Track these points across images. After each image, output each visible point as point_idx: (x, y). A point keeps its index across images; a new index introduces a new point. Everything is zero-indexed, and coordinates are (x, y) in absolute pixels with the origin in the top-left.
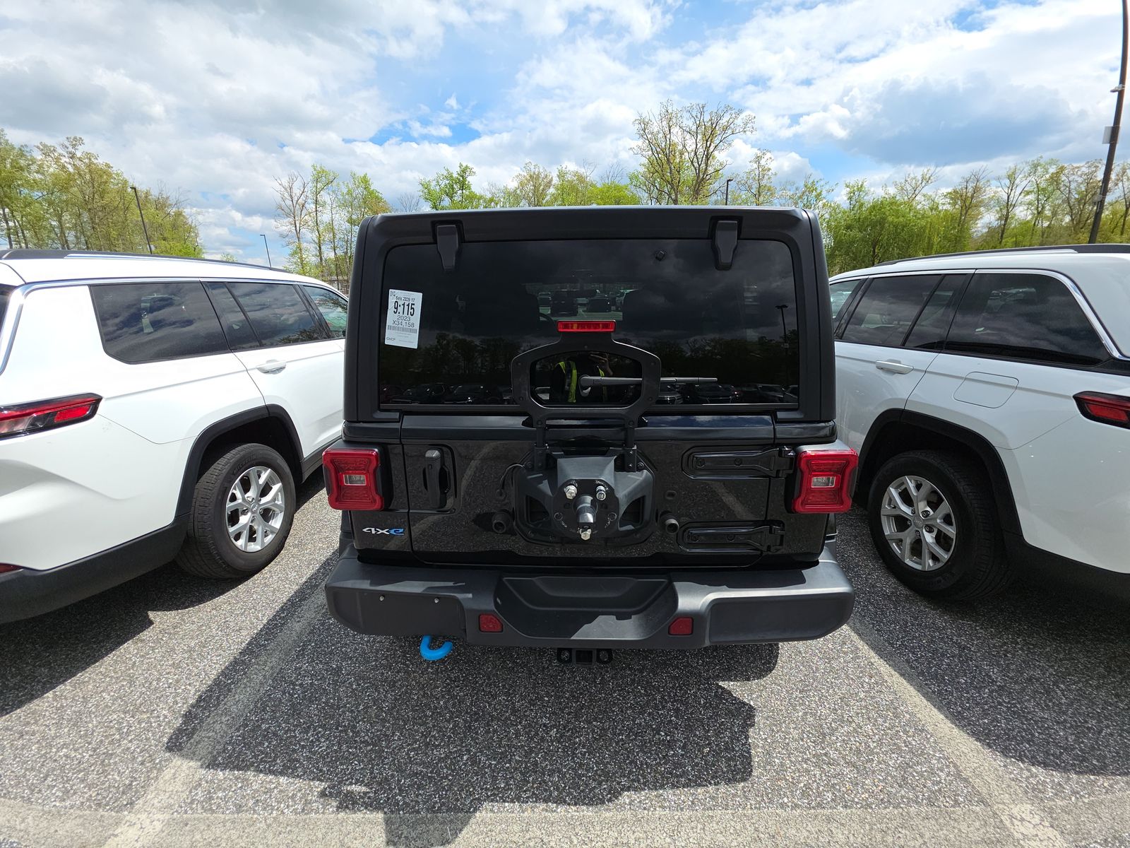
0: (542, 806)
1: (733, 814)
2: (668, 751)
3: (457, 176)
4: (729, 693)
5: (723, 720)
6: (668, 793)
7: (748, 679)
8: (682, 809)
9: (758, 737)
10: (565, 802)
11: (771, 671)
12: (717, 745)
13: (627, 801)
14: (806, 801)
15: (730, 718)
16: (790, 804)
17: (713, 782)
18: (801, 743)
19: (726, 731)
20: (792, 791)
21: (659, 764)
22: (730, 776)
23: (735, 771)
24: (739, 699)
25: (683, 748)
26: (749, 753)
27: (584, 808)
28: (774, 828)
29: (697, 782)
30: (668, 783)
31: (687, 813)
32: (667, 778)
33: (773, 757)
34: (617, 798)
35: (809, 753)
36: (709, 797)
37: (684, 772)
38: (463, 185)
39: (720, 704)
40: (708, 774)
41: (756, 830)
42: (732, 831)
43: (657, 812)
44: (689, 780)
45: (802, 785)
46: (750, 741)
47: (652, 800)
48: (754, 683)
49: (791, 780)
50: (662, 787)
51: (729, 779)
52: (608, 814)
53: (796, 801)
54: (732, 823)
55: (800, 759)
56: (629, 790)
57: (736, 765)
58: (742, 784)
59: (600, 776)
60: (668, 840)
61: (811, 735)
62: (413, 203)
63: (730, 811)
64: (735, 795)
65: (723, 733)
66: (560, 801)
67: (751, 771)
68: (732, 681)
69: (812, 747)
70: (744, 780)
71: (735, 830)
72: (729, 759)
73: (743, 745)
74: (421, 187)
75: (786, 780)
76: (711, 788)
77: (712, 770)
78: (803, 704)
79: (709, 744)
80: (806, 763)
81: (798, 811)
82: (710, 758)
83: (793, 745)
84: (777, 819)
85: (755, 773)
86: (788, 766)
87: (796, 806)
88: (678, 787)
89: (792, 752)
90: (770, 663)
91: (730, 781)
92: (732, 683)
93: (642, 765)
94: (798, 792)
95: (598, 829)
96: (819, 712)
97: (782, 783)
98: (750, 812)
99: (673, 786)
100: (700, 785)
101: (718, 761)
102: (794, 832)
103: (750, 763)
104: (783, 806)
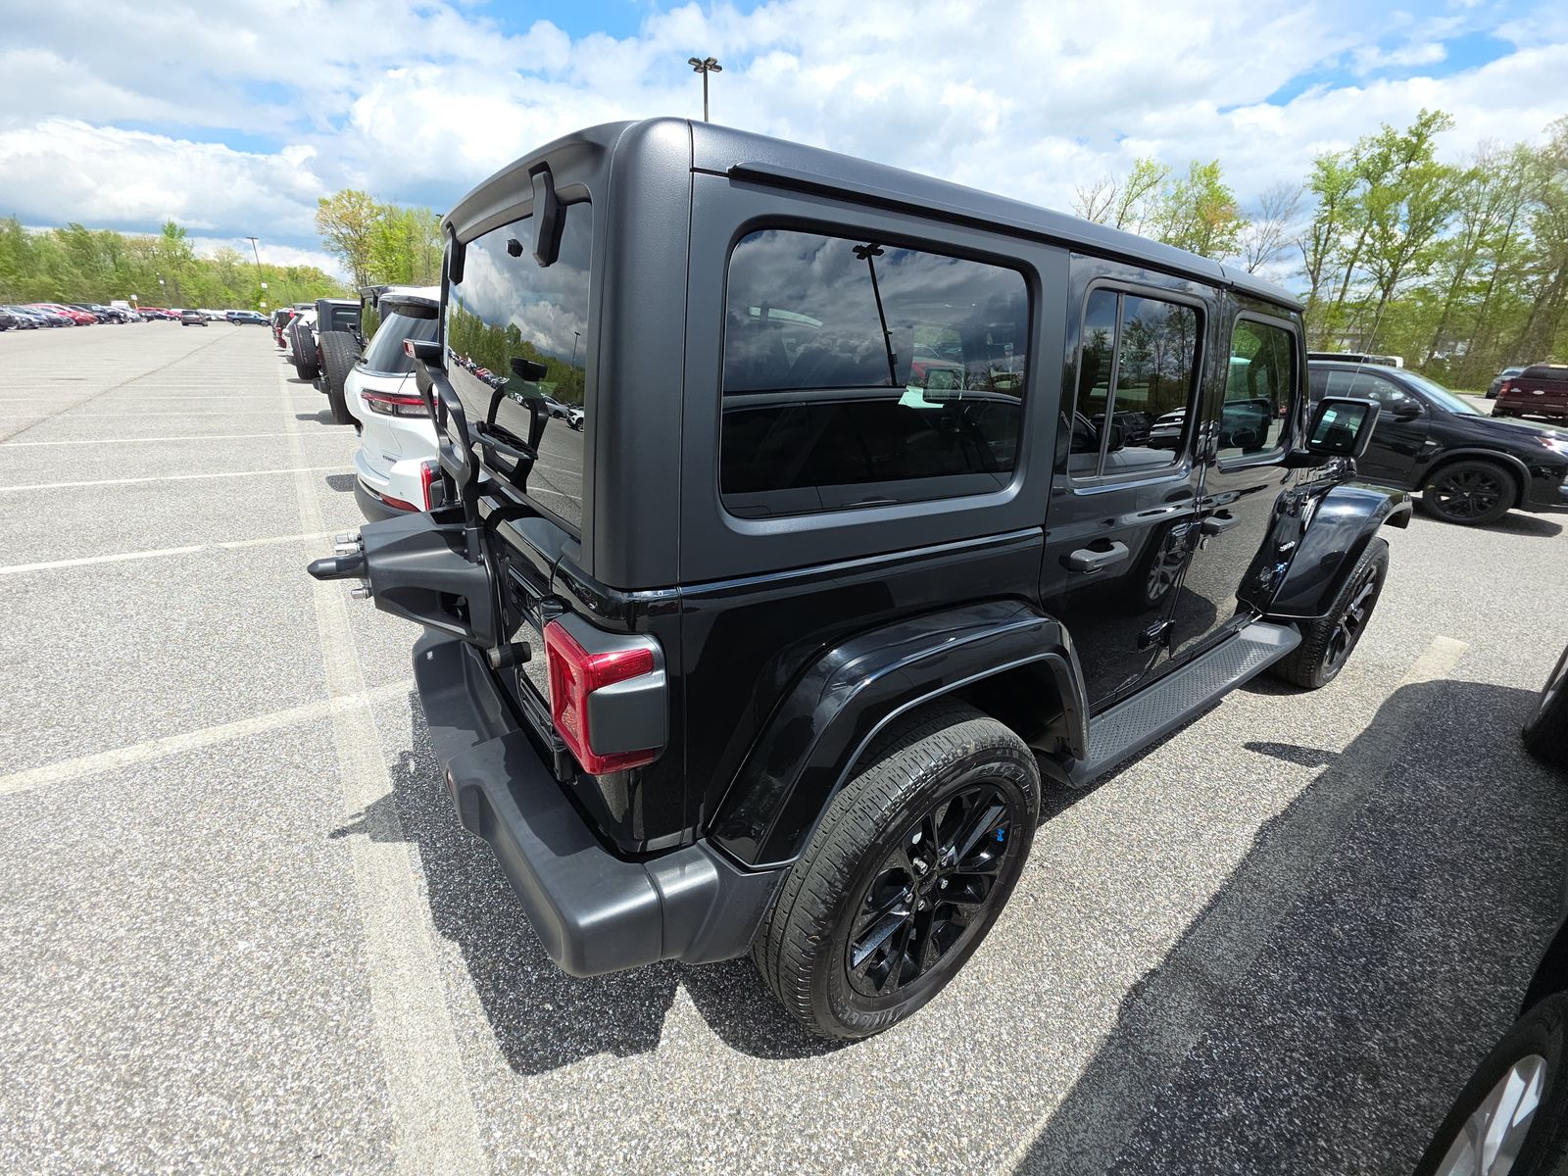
0: (424, 882)
1: (457, 1067)
2: (528, 964)
3: (1406, 136)
4: (668, 1005)
5: (611, 1012)
6: (469, 985)
7: (711, 1024)
8: (450, 1007)
9: (599, 1067)
10: (433, 898)
11: (756, 1055)
12: (562, 1017)
13: (447, 950)
14: (504, 1166)
15: (619, 1020)
16: (492, 1142)
17: (500, 1029)
18: (616, 1139)
19: (592, 1021)
20: (515, 1141)
21: (506, 962)
22: (515, 1048)
23: (525, 1052)
24: (663, 1021)
25: (541, 979)
26: (565, 1062)
27: (430, 915)
28: (448, 1127)
29: (492, 1009)
30: (481, 979)
31: (446, 1015)
32: (490, 977)
33: (570, 1101)
34: (449, 938)
35: (601, 1156)
36: (475, 1033)
37: (504, 992)
38: (1412, 152)
39: (640, 999)
40: (511, 1020)
41: (440, 1103)
42: (432, 1072)
43: (440, 983)
44: (495, 1002)
45: (533, 1155)
46: (587, 1059)
47: (455, 972)
48: (709, 1036)
49: (536, 1135)
50: (475, 976)
51: (511, 1049)
52: (427, 939)
53: (500, 1150)
54: (443, 1070)
55: (582, 1142)
56: (461, 945)
57: (536, 1050)
58: (508, 1067)
59: (473, 913)
60: (406, 1006)
61: (639, 1152)
62: (1285, 201)
63: (460, 1062)
64: (486, 1063)
65: (586, 1018)
66: (432, 894)
67: (534, 1074)
68: (695, 1001)
69: (614, 1158)
70: (515, 1067)
71: (434, 1076)
72: (543, 1040)
73: (577, 1051)
74: (1314, 170)
75: (534, 1128)
76: (490, 1030)
77: (519, 1023)
78: (704, 1125)
79: (560, 1007)
80: (578, 1154)
81: (484, 1157)
82: (536, 1016)
83: (605, 1126)
84: (463, 1128)
85: (531, 1080)
86: (561, 1126)
87: (493, 1154)
88: (479, 993)
89: (592, 1127)
90: (774, 1048)
91: (508, 1051)
92: (691, 1003)
93: (500, 945)
94: (518, 1151)
95: (408, 937)
96: (702, 1159)
97: (526, 1123)
98: (465, 1088)
99: (479, 988)
100: (490, 1016)
101: (535, 1026)
102: (448, 1156)
103: (546, 1068)
104: (486, 1132)
